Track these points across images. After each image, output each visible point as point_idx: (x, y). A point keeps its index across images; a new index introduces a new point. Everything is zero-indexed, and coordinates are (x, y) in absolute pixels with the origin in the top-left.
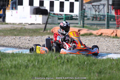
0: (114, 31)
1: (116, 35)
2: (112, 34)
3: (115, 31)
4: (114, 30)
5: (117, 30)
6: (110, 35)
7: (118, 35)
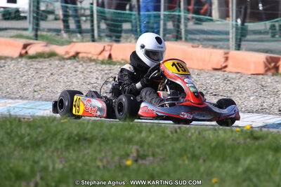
0: (104, 47)
1: (110, 56)
2: (100, 53)
3: (108, 48)
4: (106, 44)
5: (111, 46)
6: (95, 57)
7: (113, 56)
